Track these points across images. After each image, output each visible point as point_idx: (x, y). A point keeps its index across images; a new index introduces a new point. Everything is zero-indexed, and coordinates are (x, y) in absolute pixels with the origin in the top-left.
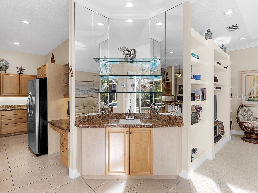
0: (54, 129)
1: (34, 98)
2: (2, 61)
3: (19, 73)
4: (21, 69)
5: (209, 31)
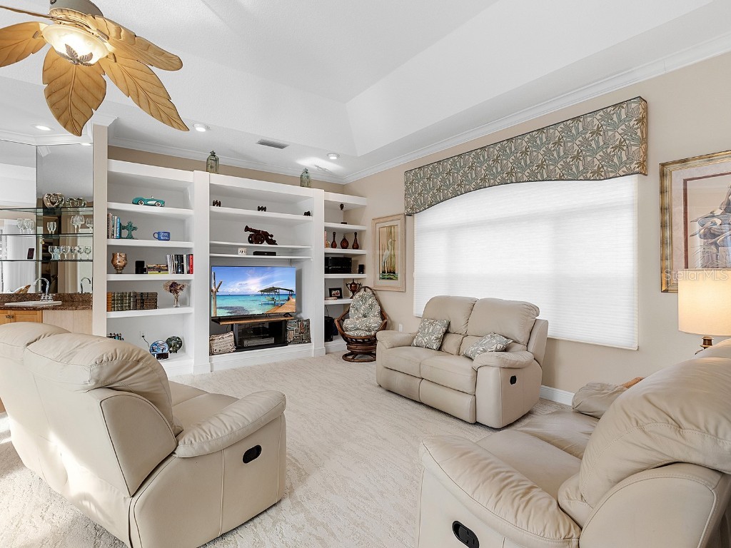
5: (213, 154)
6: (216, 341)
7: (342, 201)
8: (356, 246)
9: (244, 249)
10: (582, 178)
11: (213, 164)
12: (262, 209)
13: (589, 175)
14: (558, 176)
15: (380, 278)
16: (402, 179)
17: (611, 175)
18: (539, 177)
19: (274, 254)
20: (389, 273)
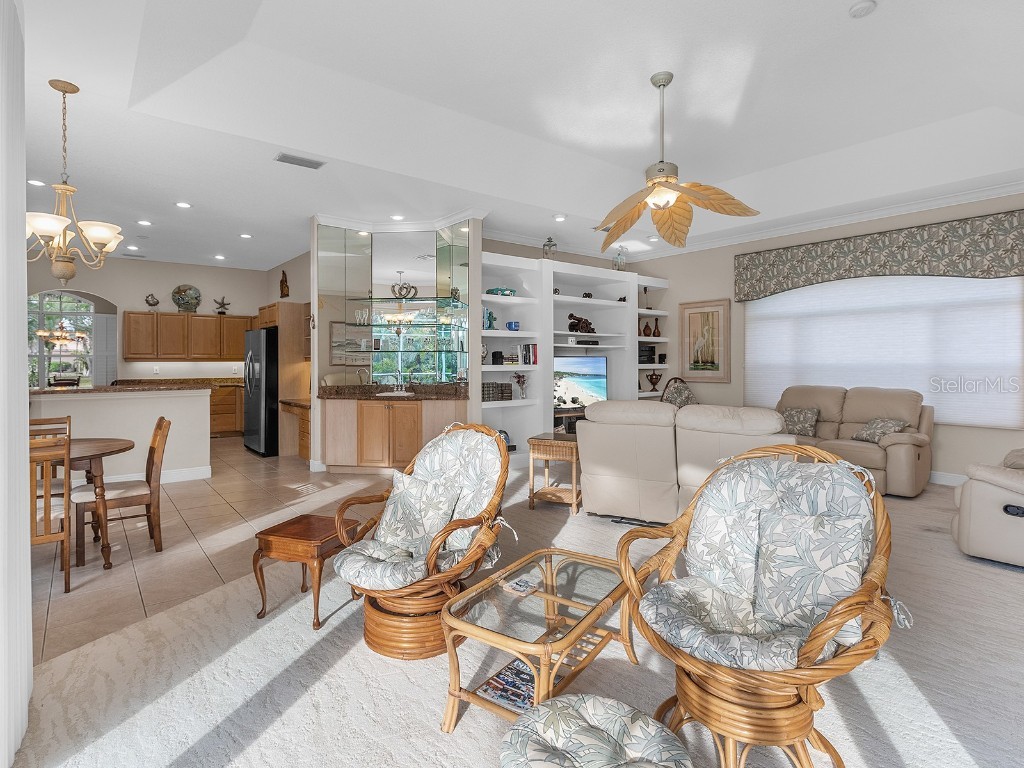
0: (289, 412)
1: (257, 366)
2: (190, 289)
3: (219, 313)
4: (222, 305)
5: (550, 240)
7: (646, 284)
8: (657, 334)
9: (573, 339)
10: (969, 275)
11: (548, 249)
12: (588, 295)
13: (977, 273)
14: (942, 272)
15: (691, 369)
16: (731, 262)
17: (1002, 275)
18: (919, 272)
19: (596, 343)
20: (705, 363)
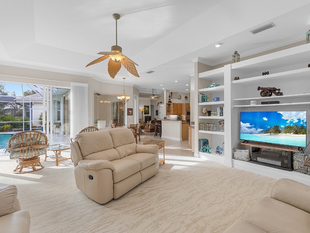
5: (236, 53)
6: (236, 152)
9: (254, 101)
12: (265, 74)
